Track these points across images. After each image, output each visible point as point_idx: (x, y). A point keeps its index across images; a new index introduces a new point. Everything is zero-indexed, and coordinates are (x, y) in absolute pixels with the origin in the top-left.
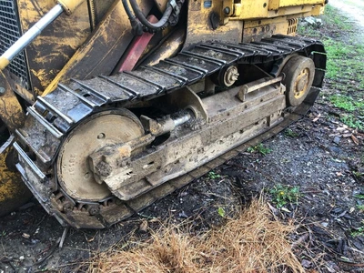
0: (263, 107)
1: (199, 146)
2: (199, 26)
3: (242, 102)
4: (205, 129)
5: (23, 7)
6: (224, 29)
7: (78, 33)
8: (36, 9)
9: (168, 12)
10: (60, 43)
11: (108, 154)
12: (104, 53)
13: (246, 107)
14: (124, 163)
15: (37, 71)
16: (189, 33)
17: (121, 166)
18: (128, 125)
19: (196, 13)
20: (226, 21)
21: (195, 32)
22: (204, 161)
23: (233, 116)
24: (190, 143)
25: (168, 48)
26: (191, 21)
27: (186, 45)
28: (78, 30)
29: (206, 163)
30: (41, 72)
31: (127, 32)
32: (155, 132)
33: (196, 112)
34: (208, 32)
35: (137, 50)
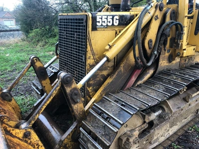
0: (197, 105)
1: (168, 129)
2: (164, 62)
3: (188, 102)
4: (172, 119)
5: (89, 58)
6: (174, 62)
7: (108, 68)
8: (94, 59)
9: (153, 57)
10: (101, 74)
11: (130, 137)
12: (121, 78)
13: (190, 105)
14: (137, 142)
15: (89, 88)
16: (159, 66)
17: (136, 143)
18: (137, 119)
19: (163, 56)
20: (176, 58)
21: (162, 65)
22: (168, 136)
23: (184, 110)
24: (165, 128)
25: (148, 73)
26: (161, 59)
27: (157, 72)
28: (109, 67)
29: (169, 137)
30: (91, 88)
31: (132, 67)
32: (147, 121)
33: (166, 109)
34: (167, 64)
35: (135, 76)
